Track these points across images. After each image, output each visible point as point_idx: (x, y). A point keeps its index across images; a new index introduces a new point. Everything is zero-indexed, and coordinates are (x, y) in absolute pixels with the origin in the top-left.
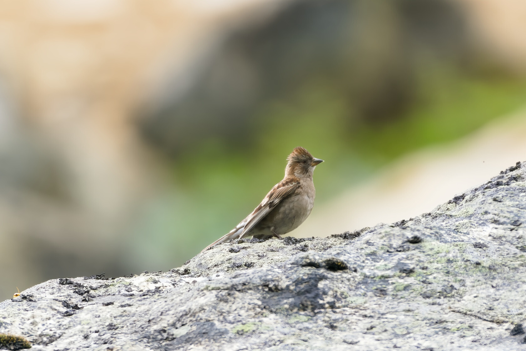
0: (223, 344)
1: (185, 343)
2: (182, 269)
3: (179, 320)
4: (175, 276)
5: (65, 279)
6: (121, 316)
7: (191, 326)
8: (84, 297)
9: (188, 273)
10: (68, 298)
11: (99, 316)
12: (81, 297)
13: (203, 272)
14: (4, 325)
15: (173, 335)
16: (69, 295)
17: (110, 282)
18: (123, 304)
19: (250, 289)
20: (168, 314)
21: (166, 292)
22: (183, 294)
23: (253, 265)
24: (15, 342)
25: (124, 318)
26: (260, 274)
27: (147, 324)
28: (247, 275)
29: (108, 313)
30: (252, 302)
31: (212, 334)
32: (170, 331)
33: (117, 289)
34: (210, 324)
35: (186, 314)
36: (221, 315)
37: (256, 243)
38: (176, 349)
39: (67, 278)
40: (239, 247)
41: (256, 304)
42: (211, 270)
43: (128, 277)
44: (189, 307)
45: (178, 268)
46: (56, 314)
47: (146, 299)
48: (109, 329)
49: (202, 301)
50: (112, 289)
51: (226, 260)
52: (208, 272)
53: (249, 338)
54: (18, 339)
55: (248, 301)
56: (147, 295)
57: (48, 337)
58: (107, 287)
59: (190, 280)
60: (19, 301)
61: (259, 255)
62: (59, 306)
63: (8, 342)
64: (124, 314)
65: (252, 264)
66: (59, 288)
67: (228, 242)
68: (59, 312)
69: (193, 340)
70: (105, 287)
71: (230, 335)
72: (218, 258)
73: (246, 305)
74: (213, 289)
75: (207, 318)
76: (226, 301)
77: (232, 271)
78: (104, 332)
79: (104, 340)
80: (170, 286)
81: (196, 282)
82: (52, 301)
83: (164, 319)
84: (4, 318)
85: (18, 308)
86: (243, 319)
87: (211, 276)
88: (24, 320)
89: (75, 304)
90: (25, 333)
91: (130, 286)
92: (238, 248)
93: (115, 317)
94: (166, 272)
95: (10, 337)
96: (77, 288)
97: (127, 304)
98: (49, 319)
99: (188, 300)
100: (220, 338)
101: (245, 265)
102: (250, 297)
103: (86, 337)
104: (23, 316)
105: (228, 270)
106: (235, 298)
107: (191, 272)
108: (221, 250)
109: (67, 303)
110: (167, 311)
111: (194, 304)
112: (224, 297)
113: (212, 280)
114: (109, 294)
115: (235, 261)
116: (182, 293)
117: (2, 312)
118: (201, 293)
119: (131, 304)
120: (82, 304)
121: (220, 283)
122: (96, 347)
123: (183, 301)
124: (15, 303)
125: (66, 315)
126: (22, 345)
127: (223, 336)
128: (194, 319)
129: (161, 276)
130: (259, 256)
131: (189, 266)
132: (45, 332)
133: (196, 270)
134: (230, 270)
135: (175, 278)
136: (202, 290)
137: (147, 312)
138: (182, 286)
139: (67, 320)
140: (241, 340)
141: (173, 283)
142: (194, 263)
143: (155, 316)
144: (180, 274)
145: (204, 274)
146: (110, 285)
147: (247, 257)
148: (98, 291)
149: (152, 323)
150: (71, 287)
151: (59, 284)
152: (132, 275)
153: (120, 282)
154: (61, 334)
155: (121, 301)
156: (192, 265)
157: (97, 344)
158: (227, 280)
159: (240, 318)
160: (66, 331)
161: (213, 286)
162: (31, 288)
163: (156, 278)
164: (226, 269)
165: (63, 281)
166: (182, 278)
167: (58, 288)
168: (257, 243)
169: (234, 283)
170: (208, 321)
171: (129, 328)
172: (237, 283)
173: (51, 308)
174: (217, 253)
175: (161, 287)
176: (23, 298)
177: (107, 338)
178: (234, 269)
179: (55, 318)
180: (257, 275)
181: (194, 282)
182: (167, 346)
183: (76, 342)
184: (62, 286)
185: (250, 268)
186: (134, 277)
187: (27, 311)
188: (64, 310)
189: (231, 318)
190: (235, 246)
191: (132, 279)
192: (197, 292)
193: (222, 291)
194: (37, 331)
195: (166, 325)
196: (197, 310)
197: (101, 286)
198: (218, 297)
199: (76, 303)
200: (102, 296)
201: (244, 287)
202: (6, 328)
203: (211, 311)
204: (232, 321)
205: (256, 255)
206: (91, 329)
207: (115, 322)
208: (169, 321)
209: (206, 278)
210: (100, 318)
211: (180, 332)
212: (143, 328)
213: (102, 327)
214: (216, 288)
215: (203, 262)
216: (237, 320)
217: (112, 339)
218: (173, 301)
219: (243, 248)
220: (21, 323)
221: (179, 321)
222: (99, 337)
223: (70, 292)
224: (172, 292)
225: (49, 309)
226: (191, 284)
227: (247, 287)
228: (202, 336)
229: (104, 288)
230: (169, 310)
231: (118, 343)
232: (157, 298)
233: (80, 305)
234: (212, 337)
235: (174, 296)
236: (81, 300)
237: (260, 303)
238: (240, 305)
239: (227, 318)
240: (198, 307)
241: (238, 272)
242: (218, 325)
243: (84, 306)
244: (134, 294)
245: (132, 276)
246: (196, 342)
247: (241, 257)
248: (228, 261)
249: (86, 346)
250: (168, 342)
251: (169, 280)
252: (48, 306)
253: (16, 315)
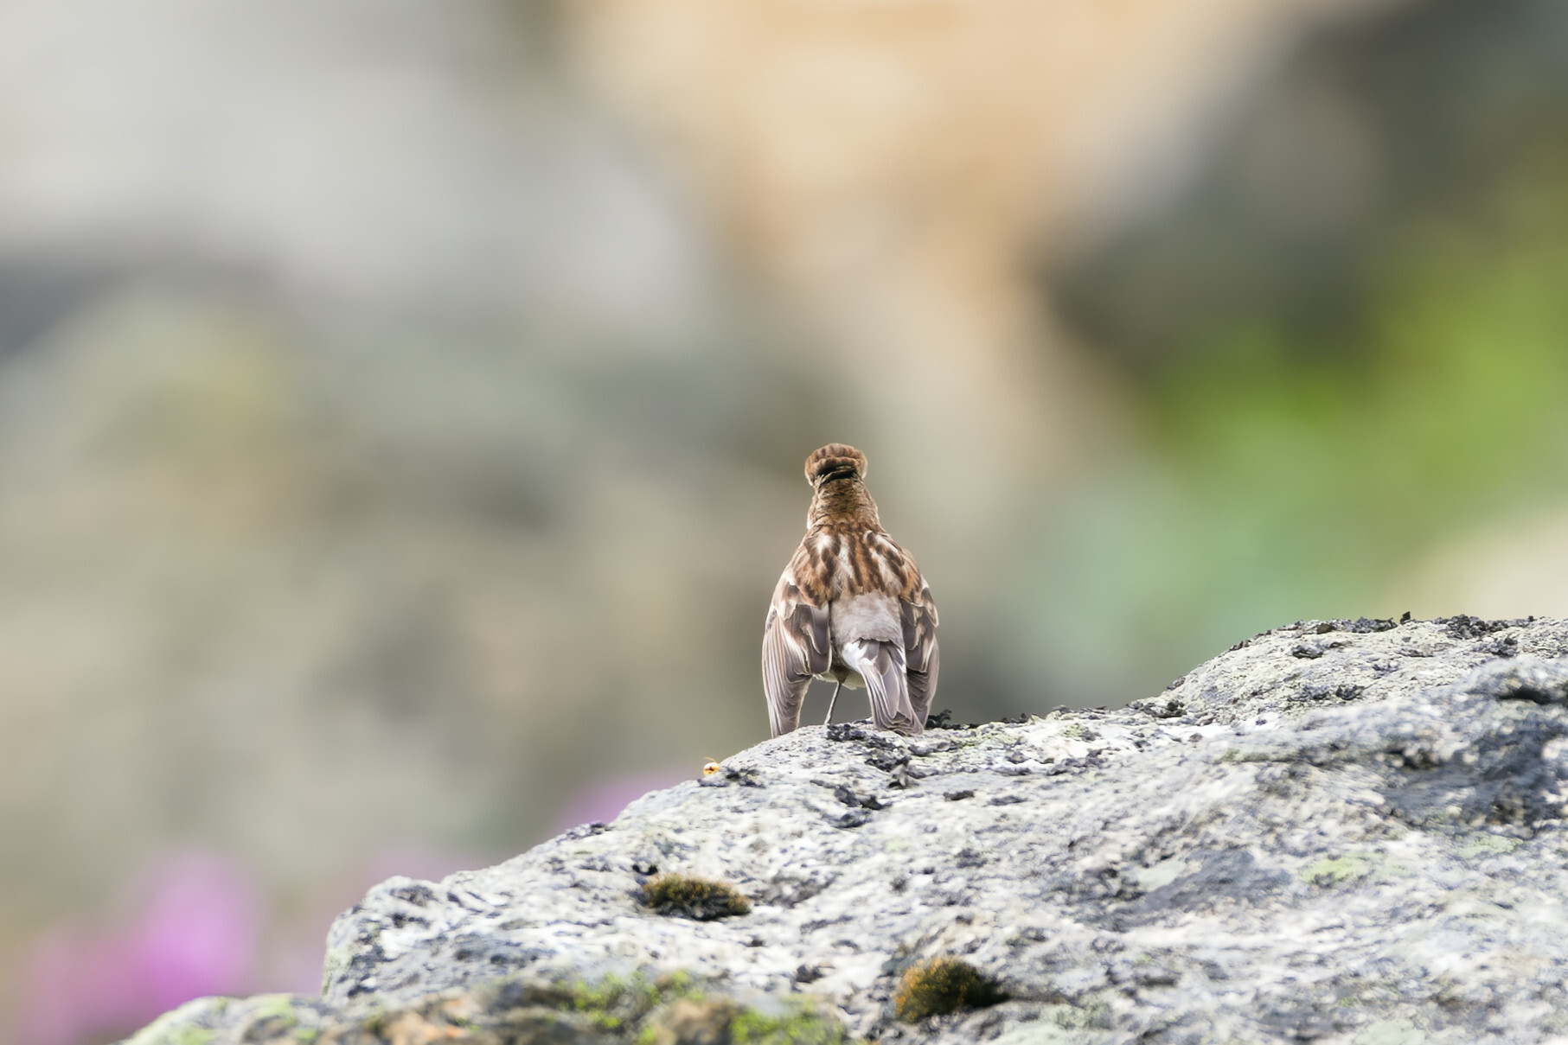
0: (1277, 912)
1: (1171, 908)
2: (1161, 702)
3: (1153, 845)
4: (1142, 720)
5: (842, 725)
6: (994, 829)
7: (1187, 860)
8: (894, 776)
9: (1179, 714)
10: (852, 779)
11: (935, 830)
12: (885, 777)
13: (1221, 711)
14: (677, 849)
15: (1136, 884)
16: (853, 770)
17: (963, 734)
18: (1000, 796)
19: (1351, 761)
20: (1123, 827)
21: (1118, 765)
22: (1166, 771)
23: (1359, 694)
24: (706, 896)
25: (1002, 836)
26: (1379, 720)
27: (1065, 854)
28: (1344, 721)
29: (958, 822)
30: (1356, 797)
31: (1246, 882)
32: (1127, 874)
33: (984, 756)
34: (1239, 857)
35: (1173, 829)
36: (1271, 831)
37: (1369, 632)
38: (1145, 923)
39: (849, 723)
40: (1321, 644)
41: (1367, 804)
42: (1241, 707)
43: (1013, 722)
44: (1180, 809)
45: (1150, 700)
46: (820, 822)
47: (1061, 785)
48: (962, 866)
49: (1216, 791)
50: (971, 756)
51: (1285, 680)
52: (1234, 712)
53: (1349, 896)
54: (714, 888)
55: (1345, 794)
56: (1066, 774)
57: (796, 884)
58: (955, 749)
59: (1185, 732)
60: (719, 786)
61: (1376, 665)
62: (827, 801)
63: (686, 896)
64: (1003, 824)
65: (1357, 692)
66: (828, 750)
67: (1289, 630)
68: (825, 816)
69: (1193, 899)
70: (950, 749)
71: (1294, 887)
72: (1262, 673)
73: (1340, 804)
74: (1247, 760)
75: (1230, 839)
76: (1284, 794)
77: (1300, 708)
78: (947, 873)
79: (948, 895)
80: (1128, 748)
81: (1201, 737)
82: (809, 786)
83: (1113, 841)
84: (679, 831)
85: (715, 806)
86: (1332, 843)
87: (1241, 721)
88: (733, 838)
89: (871, 796)
90: (735, 872)
91: (1018, 747)
92: (1318, 646)
93: (977, 833)
94: (1115, 708)
95: (694, 884)
96: (875, 752)
97: (1012, 797)
98: (800, 835)
99: (1177, 788)
100: (1266, 896)
101: (1338, 694)
102: (1351, 783)
103: (899, 886)
104: (728, 826)
105: (1289, 708)
106: (1308, 786)
107: (1187, 711)
108: (1271, 649)
109: (847, 792)
110: (1119, 818)
111: (1194, 801)
112: (1280, 782)
113: (1243, 735)
114: (963, 770)
115: (1308, 681)
116: (1161, 770)
117: (674, 814)
118: (1213, 770)
119: (1022, 796)
120: (888, 794)
121: (1266, 744)
122: (927, 914)
123: (1164, 791)
124: (707, 790)
125: (844, 824)
126: (726, 905)
127: (1276, 890)
128: (1195, 842)
129: (1103, 721)
130: (1376, 668)
131: (1181, 695)
132: (787, 872)
133: (1200, 704)
134: (1295, 706)
135: (1141, 726)
136: (1217, 763)
137: (1066, 820)
138: (1161, 749)
139: (848, 838)
140: (1326, 901)
141: (1137, 739)
142: (1195, 685)
143: (1088, 832)
144: (1155, 714)
145: (1221, 716)
146: (966, 745)
147: (1343, 670)
148: (932, 759)
149: (1078, 851)
150: (860, 748)
151: (827, 739)
152: (1023, 716)
153: (993, 734)
154: (830, 876)
155: (994, 787)
156: (1189, 692)
157: (930, 905)
158: (1287, 735)
159: (1323, 842)
160: (845, 869)
161: (1246, 750)
162: (750, 750)
163: (1091, 726)
164: (1284, 704)
165: (836, 731)
166: (1162, 728)
167: (824, 750)
168: (1372, 633)
169: (1305, 743)
170: (1233, 847)
171: (1017, 861)
172: (1316, 744)
173: (806, 804)
174: (1258, 660)
175: (1104, 752)
176: (729, 777)
177: (957, 890)
178: (1305, 704)
179: (815, 832)
180: (1370, 723)
181: (1196, 738)
182: (1120, 916)
183: (871, 900)
184: (835, 745)
185: (1350, 702)
186: (1030, 721)
187: (741, 812)
188: (841, 810)
189: (1296, 840)
190: (1310, 641)
191: (1027, 726)
192: (1201, 767)
193: (1275, 763)
194: (767, 868)
195: (1117, 858)
196: (1204, 817)
197: (941, 746)
198: (1262, 782)
199: (873, 793)
200: (944, 773)
201: (1336, 756)
202: (682, 858)
203: (1242, 822)
204: (1302, 848)
205: (1369, 665)
206: (914, 865)
207: (977, 846)
208: (1124, 846)
209: (1227, 729)
210: (936, 835)
211: (1156, 877)
212: (1053, 864)
213: (945, 858)
214: (1254, 759)
215: (1219, 683)
216: (1315, 846)
217: (969, 893)
218: (1138, 792)
219: (1332, 646)
220: (723, 846)
221: (1154, 847)
222: (935, 887)
223: (856, 763)
224: (1134, 766)
225: (799, 808)
226: (1185, 744)
227: (1343, 754)
228: (1218, 890)
229: (947, 751)
230: (1126, 815)
231: (985, 904)
232: (1093, 780)
233: (884, 798)
234: (1244, 892)
235: (1141, 778)
236: (887, 784)
237: (1378, 799)
238: (1324, 805)
239: (1286, 839)
240: (1207, 807)
241: (1317, 711)
242: (1261, 859)
243: (893, 799)
244: (1030, 768)
245: (1023, 719)
246: (1202, 905)
247: (1327, 671)
248: (1291, 682)
249: (900, 909)
250: (1123, 905)
251: (1126, 731)
252: (797, 800)
253: (711, 823)
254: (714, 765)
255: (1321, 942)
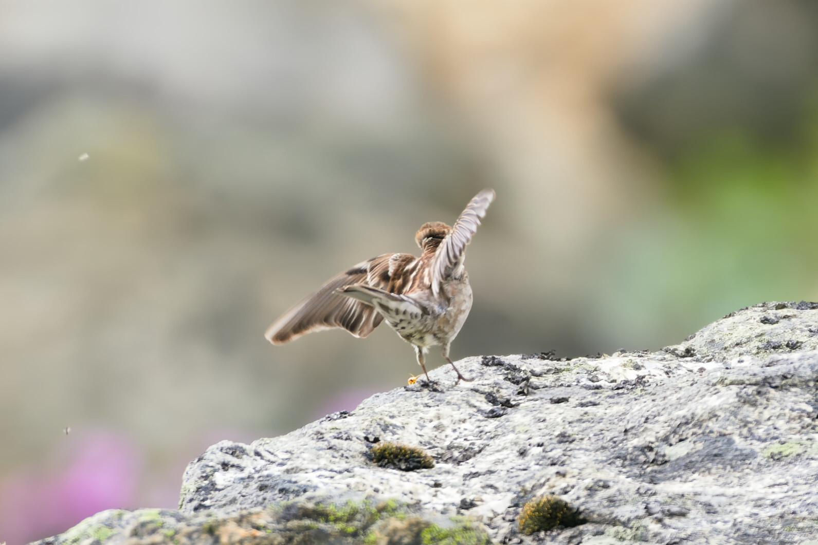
0: (747, 474)
1: (684, 470)
2: (682, 348)
3: (675, 432)
4: (669, 358)
5: (491, 356)
6: (579, 420)
7: (695, 442)
8: (521, 388)
9: (692, 355)
10: (496, 389)
11: (544, 420)
12: (515, 388)
13: (717, 354)
14: (391, 428)
15: (664, 456)
16: (496, 384)
17: (562, 364)
18: (583, 401)
19: (794, 385)
20: (657, 421)
21: (655, 385)
22: (683, 389)
23: (799, 346)
24: (407, 456)
25: (584, 425)
26: (811, 361)
27: (622, 437)
28: (790, 361)
29: (558, 416)
30: (796, 407)
31: (730, 457)
32: (659, 450)
33: (574, 377)
34: (726, 441)
35: (687, 423)
36: (745, 426)
37: (807, 309)
38: (669, 479)
39: (494, 356)
40: (778, 316)
41: (803, 411)
42: (729, 352)
43: (592, 358)
44: (691, 412)
45: (675, 347)
46: (476, 414)
47: (621, 396)
48: (560, 442)
49: (713, 402)
50: (567, 377)
51: (756, 337)
52: (725, 355)
53: (791, 466)
54: (412, 452)
55: (790, 405)
56: (623, 389)
57: (461, 450)
58: (558, 372)
59: (696, 366)
60: (417, 391)
61: (810, 329)
62: (481, 401)
63: (396, 456)
64: (586, 418)
65: (799, 345)
66: (482, 371)
67: (759, 307)
68: (479, 411)
69: (697, 465)
70: (554, 373)
71: (758, 460)
72: (741, 332)
73: (787, 411)
74: (732, 383)
75: (721, 430)
76: (754, 404)
77: (765, 354)
78: (552, 446)
79: (551, 459)
80: (661, 375)
81: (705, 370)
82: (470, 393)
83: (651, 430)
84: (392, 417)
85: (414, 402)
86: (782, 434)
87: (728, 360)
88: (424, 422)
89: (506, 399)
90: (424, 442)
91: (595, 372)
92: (776, 317)
93: (570, 423)
94: (654, 351)
95: (401, 449)
96: (510, 373)
97: (591, 402)
98: (464, 421)
99: (690, 399)
100: (741, 464)
101: (788, 345)
102: (794, 399)
103: (523, 453)
104: (421, 415)
105: (758, 353)
106: (768, 400)
107: (697, 354)
108: (748, 318)
109: (493, 397)
110: (655, 416)
111: (700, 407)
112: (751, 397)
113: (730, 369)
114: (562, 385)
115: (770, 338)
116: (681, 388)
117: (390, 407)
118: (712, 389)
119: (597, 402)
120: (517, 399)
121: (744, 374)
122: (538, 470)
123: (682, 401)
124: (409, 393)
125: (491, 415)
126: (419, 462)
127: (748, 462)
128: (700, 431)
129: (646, 358)
130: (811, 331)
131: (693, 344)
132: (456, 443)
133: (705, 350)
134: (761, 353)
135: (669, 362)
136: (714, 385)
137: (623, 417)
138: (681, 376)
139: (492, 424)
140: (777, 468)
141: (666, 370)
142: (702, 338)
143: (637, 424)
144: (677, 355)
145: (717, 358)
146: (564, 370)
147: (790, 332)
148: (543, 379)
149: (629, 435)
150: (501, 370)
151: (482, 365)
152: (599, 354)
153: (580, 365)
154: (482, 446)
155: (580, 396)
156: (698, 342)
157: (541, 465)
158: (757, 369)
159: (777, 433)
160: (491, 442)
161: (731, 378)
162: (436, 370)
163: (639, 361)
164: (754, 351)
165: (487, 360)
166: (682, 363)
167: (479, 371)
168: (809, 310)
169: (767, 374)
170: (722, 435)
171: (593, 440)
172: (773, 375)
173: (468, 403)
174: (740, 324)
175: (647, 377)
176: (422, 386)
177: (557, 456)
178: (768, 351)
179: (473, 420)
180: (806, 363)
181: (702, 370)
182: (654, 474)
183: (506, 461)
184: (486, 369)
185: (794, 350)
186: (603, 357)
187: (430, 407)
188: (489, 407)
189: (760, 432)
190: (771, 314)
191: (599, 360)
192: (704, 388)
193: (748, 386)
194: (444, 441)
195: (653, 439)
196: (705, 417)
197: (549, 371)
198: (741, 397)
199: (508, 397)
200: (551, 387)
201: (785, 382)
202: (394, 433)
203: (728, 420)
204: (764, 437)
205: (806, 329)
206: (531, 441)
207: (569, 431)
208: (657, 433)
209: (720, 365)
210: (545, 424)
211: (676, 452)
212: (615, 442)
213: (550, 437)
214: (736, 383)
215: (716, 337)
216: (771, 436)
217: (564, 458)
218: (666, 401)
219: (785, 317)
220: (418, 426)
221: (675, 434)
222: (544, 454)
223: (498, 379)
224: (664, 386)
225: (464, 405)
226: (695, 374)
227: (790, 381)
228: (713, 460)
229: (553, 374)
230: (659, 414)
231: (574, 465)
232: (640, 393)
233: (515, 400)
234: (728, 462)
235: (668, 393)
236: (517, 392)
237: (810, 409)
238: (777, 411)
239: (754, 431)
240: (707, 411)
241: (775, 356)
242: (739, 442)
243: (520, 402)
244: (602, 385)
245: (598, 356)
246: (703, 469)
247: (781, 332)
248: (759, 338)
249: (522, 467)
250: (656, 468)
251: (660, 365)
252: (463, 400)
253: (412, 413)
254: (413, 378)
255: (773, 493)
